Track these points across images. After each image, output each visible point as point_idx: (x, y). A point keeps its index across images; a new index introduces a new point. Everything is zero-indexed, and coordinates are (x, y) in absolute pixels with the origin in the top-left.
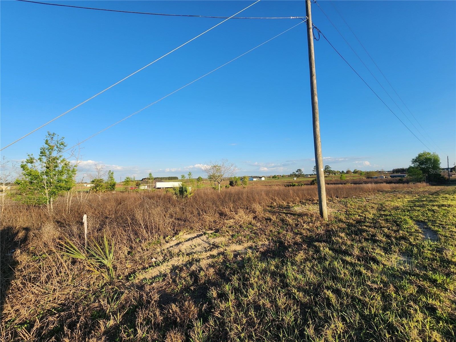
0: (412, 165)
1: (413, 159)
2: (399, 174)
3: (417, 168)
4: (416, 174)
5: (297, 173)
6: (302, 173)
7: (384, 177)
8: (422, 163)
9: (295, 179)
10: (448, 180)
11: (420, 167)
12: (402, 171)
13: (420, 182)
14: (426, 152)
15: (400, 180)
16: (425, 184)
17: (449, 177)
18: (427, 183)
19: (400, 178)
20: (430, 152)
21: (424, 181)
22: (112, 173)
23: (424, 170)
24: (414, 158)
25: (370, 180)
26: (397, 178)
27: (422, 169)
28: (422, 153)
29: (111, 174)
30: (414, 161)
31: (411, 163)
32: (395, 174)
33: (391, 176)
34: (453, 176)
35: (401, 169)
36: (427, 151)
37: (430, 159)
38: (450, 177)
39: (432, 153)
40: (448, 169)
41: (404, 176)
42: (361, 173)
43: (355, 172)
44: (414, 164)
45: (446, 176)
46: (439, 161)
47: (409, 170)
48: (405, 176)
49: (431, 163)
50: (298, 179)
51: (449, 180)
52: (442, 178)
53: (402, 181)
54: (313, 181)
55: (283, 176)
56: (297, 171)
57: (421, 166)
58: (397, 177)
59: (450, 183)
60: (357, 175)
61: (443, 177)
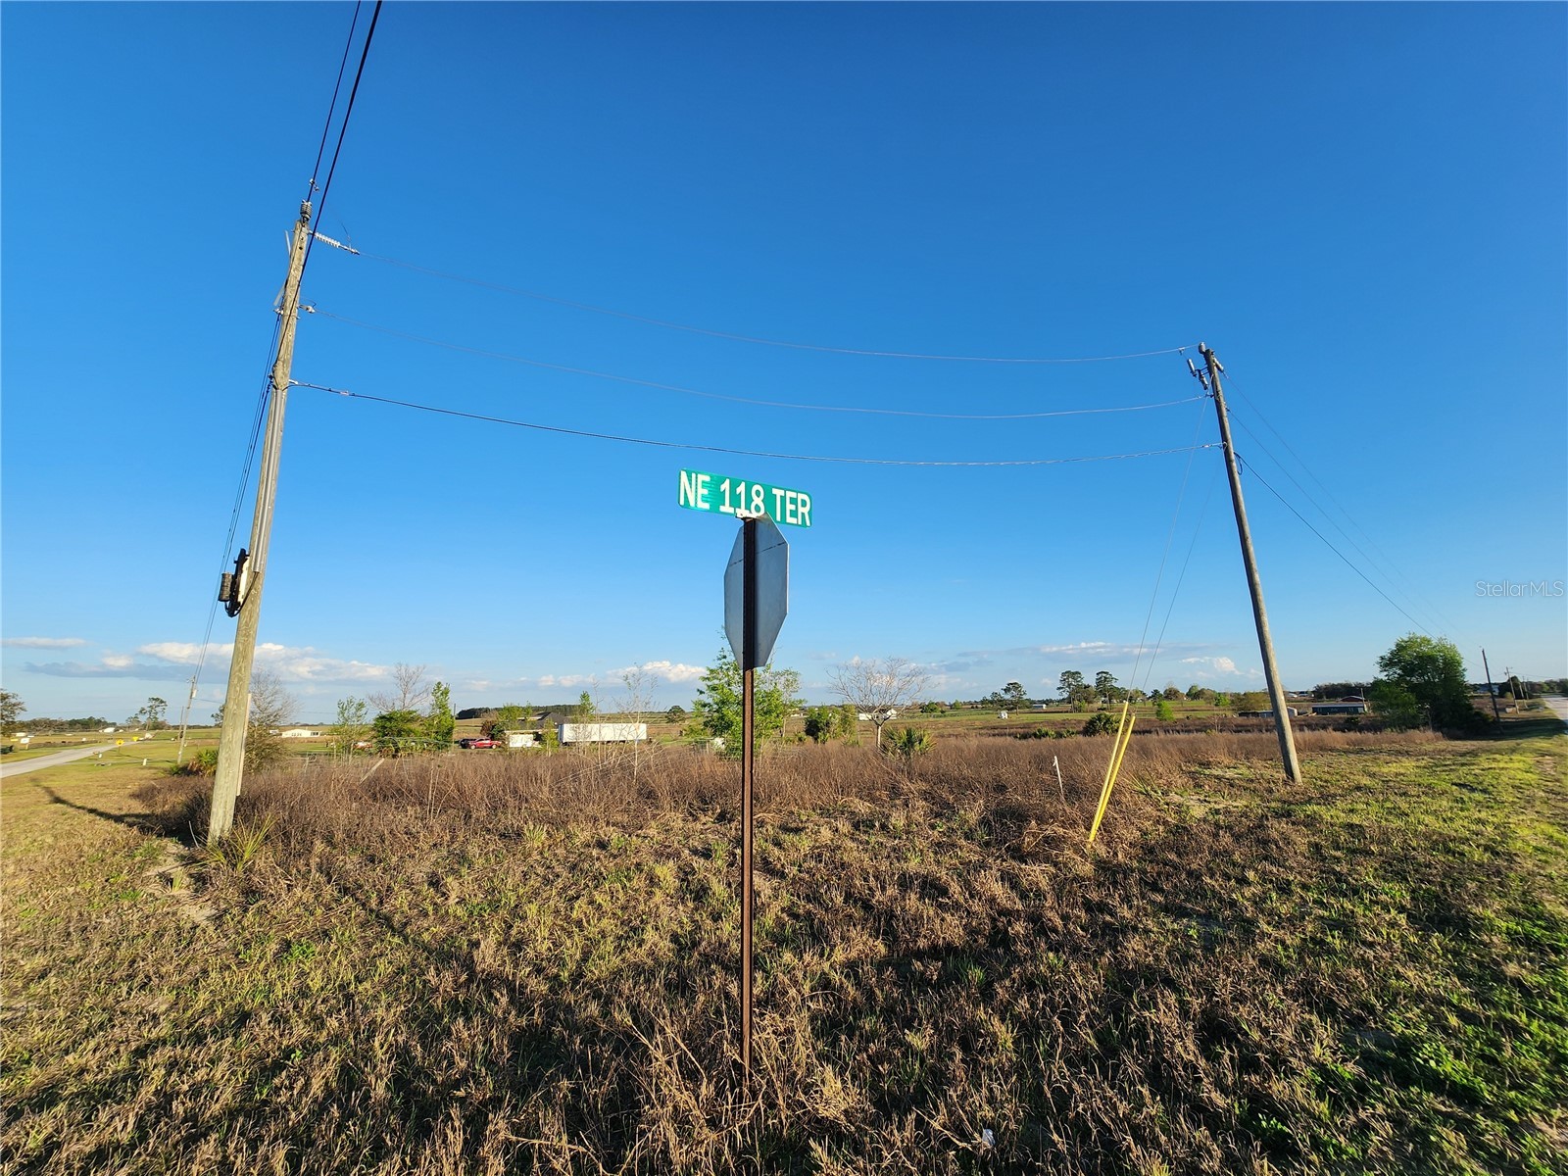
0: (1383, 676)
1: (1382, 658)
2: (1339, 703)
3: (1397, 683)
4: (1397, 705)
5: (1008, 697)
6: (1025, 697)
7: (1296, 711)
8: (1409, 669)
9: (1004, 715)
10: (1496, 721)
11: (1407, 682)
12: (1347, 691)
13: (1415, 727)
14: (1418, 635)
15: (1348, 720)
16: (1430, 734)
17: (1497, 714)
18: (1435, 729)
19: (1345, 716)
20: (1428, 637)
21: (1426, 724)
22: (446, 693)
23: (1421, 692)
24: (1386, 654)
25: (1253, 720)
26: (1338, 715)
27: (1413, 688)
28: (1407, 639)
29: (442, 692)
30: (1387, 663)
31: (1377, 668)
32: (1326, 703)
33: (1315, 710)
34: (1508, 710)
35: (1341, 685)
36: (1420, 634)
37: (1432, 659)
38: (1501, 715)
39: (1434, 642)
40: (1489, 686)
41: (1356, 709)
42: (1217, 699)
43: (1195, 694)
44: (1386, 673)
45: (1489, 711)
46: (1459, 664)
47: (1373, 691)
48: (1360, 710)
49: (1436, 669)
50: (1014, 717)
51: (1499, 722)
52: (1477, 718)
53: (1356, 724)
54: (1092, 723)
55: (952, 707)
56: (1007, 690)
57: (1408, 678)
58: (1335, 713)
59: (1502, 734)
60: (1200, 703)
61: (1478, 714)
